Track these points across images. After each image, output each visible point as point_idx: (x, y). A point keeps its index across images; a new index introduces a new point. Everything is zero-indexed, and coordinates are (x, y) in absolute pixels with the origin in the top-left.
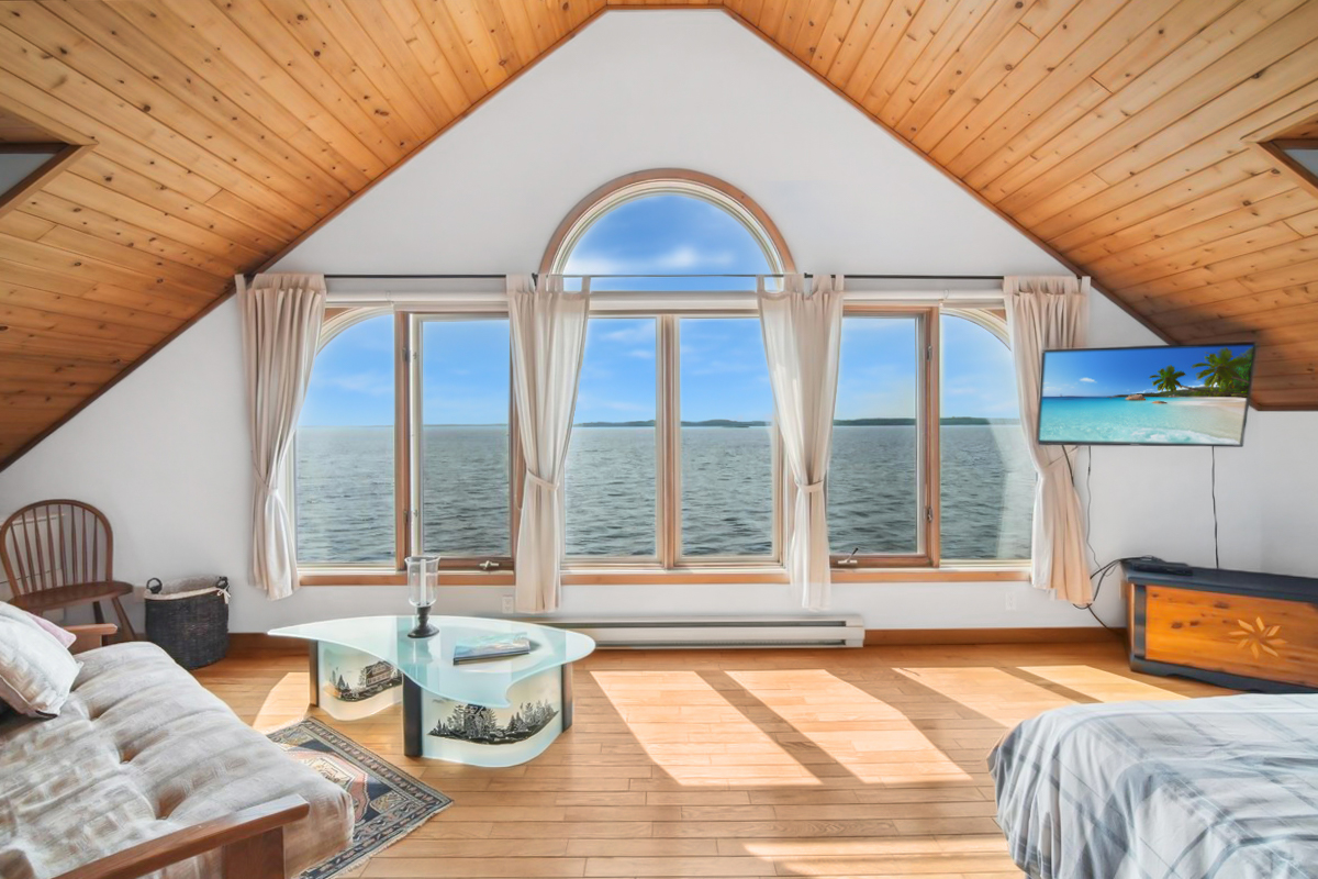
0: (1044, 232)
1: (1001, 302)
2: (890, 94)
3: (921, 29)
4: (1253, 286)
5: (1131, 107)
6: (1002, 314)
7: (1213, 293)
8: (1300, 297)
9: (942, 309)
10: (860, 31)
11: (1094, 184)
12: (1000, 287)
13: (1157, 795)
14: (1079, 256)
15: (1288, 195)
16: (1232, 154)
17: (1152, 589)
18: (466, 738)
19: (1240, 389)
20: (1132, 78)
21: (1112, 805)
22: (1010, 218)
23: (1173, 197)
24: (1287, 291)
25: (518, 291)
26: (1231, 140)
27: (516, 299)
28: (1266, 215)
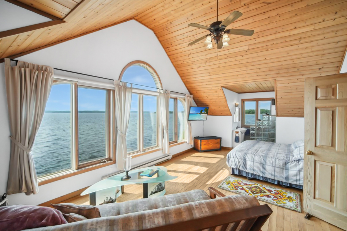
0: (189, 88)
1: (185, 98)
2: (178, 61)
3: (191, 56)
4: (211, 100)
5: (211, 78)
6: (185, 100)
7: (206, 100)
8: (215, 102)
9: (178, 98)
10: (181, 50)
11: (201, 84)
12: (185, 96)
13: (247, 154)
14: (192, 92)
15: (220, 92)
16: (218, 86)
17: (202, 140)
18: (157, 192)
19: (207, 113)
20: (213, 75)
21: (244, 157)
22: (185, 84)
23: (209, 89)
24: (214, 102)
25: (117, 85)
26: (219, 85)
27: (117, 87)
28: (217, 93)
